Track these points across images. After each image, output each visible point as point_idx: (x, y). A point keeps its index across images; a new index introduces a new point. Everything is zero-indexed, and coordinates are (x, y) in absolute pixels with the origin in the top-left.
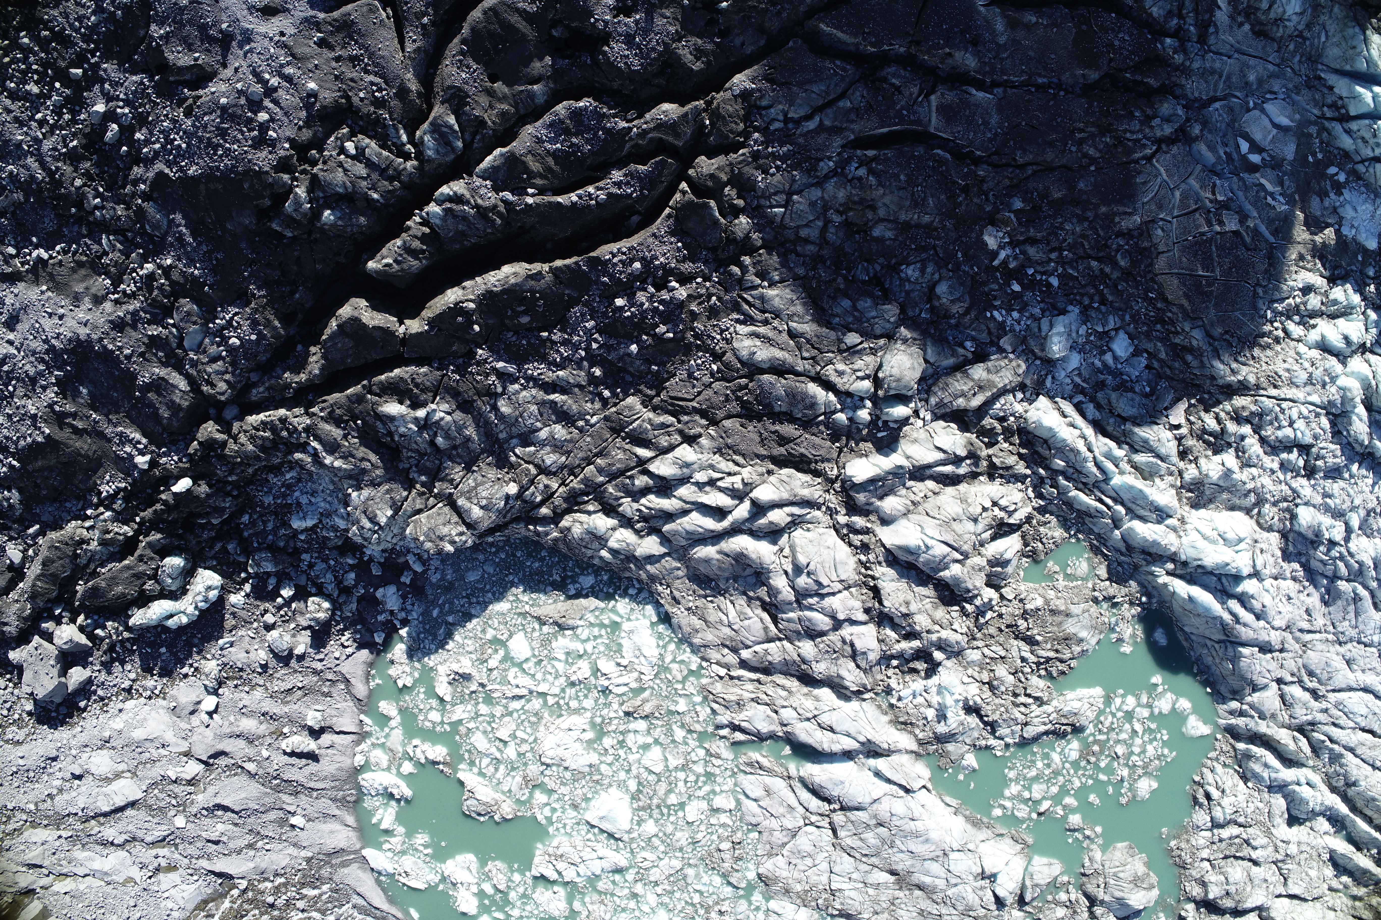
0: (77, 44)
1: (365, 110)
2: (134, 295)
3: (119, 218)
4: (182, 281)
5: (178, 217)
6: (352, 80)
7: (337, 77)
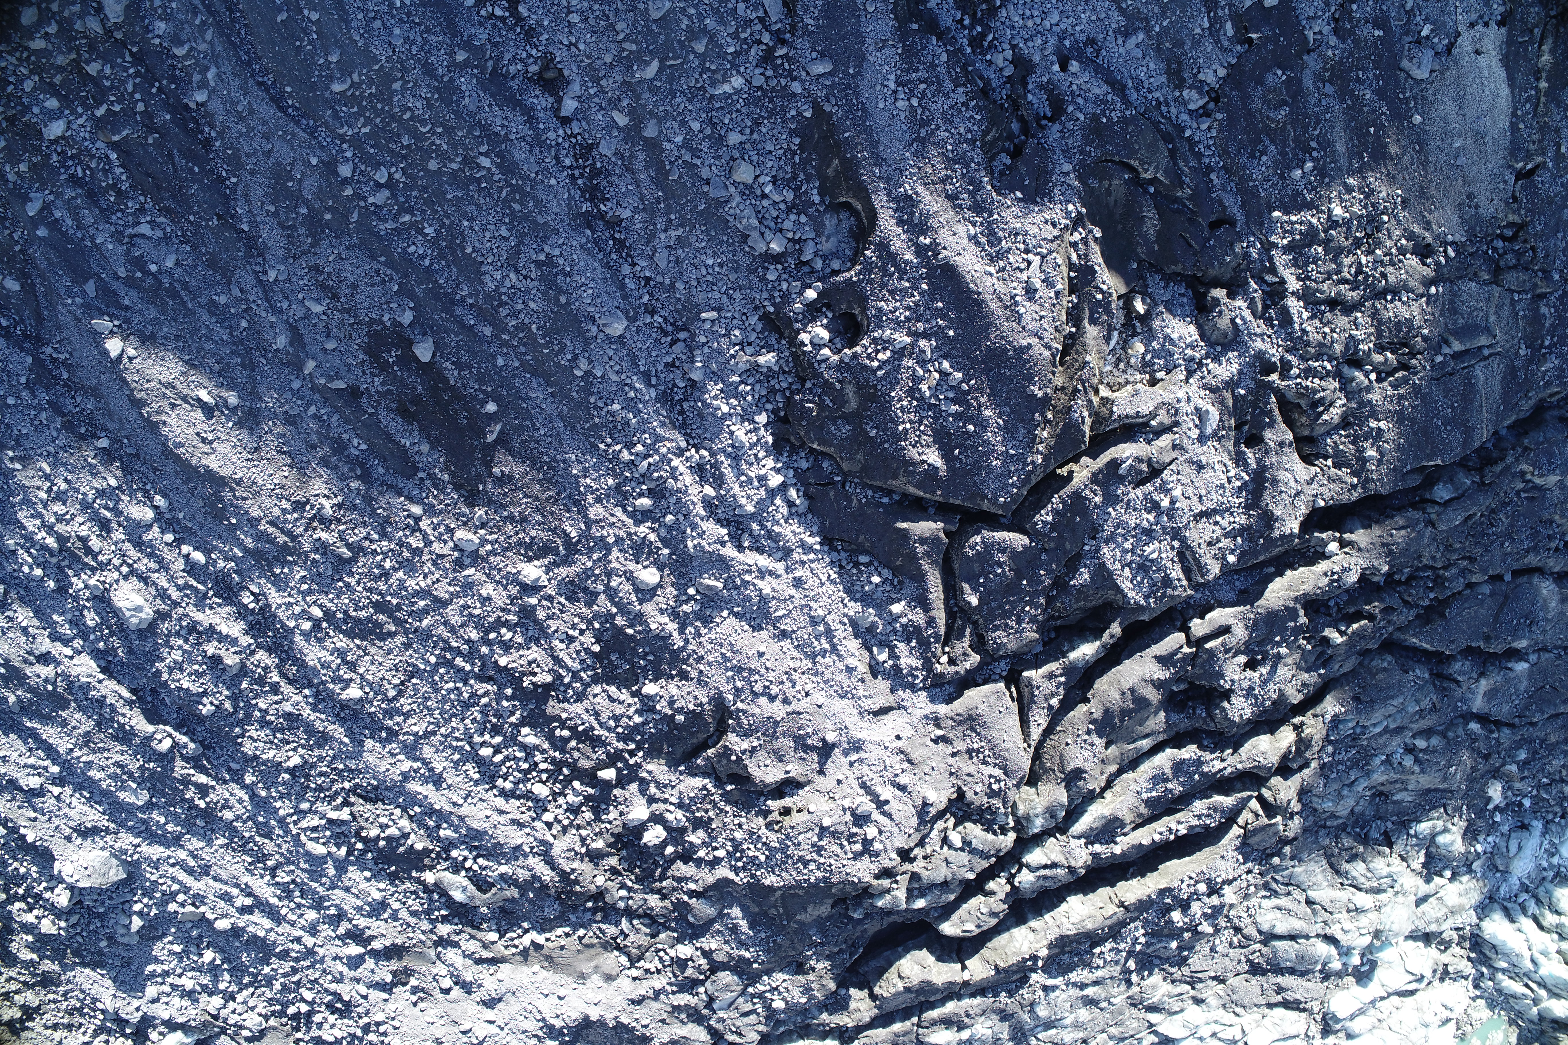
0: (610, 744)
1: (977, 803)
2: (658, 971)
3: (652, 909)
4: (726, 960)
5: (736, 912)
6: (969, 775)
7: (951, 774)
